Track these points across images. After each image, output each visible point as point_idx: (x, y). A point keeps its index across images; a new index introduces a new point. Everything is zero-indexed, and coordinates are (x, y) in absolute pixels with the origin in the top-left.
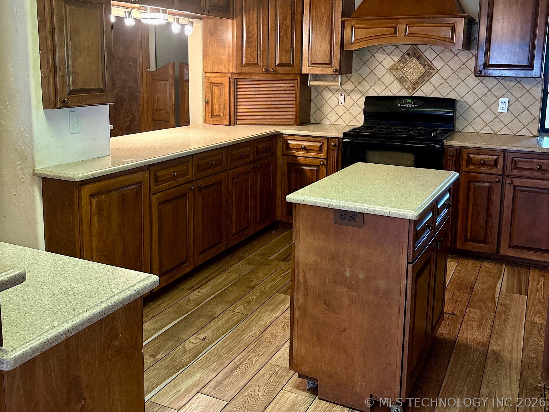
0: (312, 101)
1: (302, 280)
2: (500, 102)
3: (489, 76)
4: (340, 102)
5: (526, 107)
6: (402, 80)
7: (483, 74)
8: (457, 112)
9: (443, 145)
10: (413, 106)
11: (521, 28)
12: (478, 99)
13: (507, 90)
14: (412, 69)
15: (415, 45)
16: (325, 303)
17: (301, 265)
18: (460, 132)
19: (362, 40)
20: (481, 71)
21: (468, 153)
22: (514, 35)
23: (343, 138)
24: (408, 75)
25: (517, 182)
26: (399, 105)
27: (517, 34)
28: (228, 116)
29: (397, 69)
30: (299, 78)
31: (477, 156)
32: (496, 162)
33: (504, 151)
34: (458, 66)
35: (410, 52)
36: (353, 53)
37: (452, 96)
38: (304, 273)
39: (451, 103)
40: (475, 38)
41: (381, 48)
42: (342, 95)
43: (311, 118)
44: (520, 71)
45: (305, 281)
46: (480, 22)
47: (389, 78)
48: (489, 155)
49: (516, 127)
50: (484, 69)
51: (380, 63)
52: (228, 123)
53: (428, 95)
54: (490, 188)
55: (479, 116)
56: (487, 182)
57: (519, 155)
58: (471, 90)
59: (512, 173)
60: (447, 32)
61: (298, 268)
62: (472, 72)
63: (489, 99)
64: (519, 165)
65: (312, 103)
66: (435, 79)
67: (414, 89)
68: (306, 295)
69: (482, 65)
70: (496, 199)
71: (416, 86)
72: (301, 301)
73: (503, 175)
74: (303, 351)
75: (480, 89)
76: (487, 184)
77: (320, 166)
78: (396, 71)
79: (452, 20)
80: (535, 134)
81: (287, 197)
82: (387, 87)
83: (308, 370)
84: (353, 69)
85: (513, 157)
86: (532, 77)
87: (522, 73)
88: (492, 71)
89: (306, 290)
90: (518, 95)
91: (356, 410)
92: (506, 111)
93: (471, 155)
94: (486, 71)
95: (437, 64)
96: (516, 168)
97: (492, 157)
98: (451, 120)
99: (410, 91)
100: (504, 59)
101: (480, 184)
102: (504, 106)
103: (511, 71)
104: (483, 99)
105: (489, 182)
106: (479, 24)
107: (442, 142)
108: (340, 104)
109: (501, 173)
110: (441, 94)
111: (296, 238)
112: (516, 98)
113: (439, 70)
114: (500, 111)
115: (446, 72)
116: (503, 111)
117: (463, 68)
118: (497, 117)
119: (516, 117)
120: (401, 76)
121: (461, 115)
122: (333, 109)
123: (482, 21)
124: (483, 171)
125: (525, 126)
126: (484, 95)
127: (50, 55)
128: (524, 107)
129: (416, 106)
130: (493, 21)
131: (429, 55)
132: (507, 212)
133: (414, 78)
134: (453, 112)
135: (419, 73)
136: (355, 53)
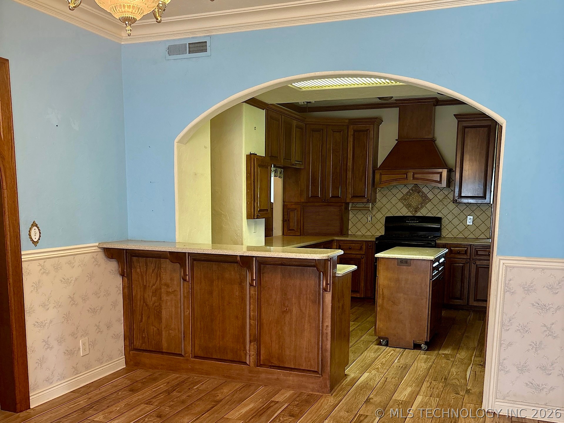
0: (350, 220)
1: (381, 293)
2: (468, 218)
3: (462, 203)
4: (368, 220)
5: (483, 221)
6: (408, 206)
7: (458, 202)
8: (442, 225)
9: (436, 243)
10: (416, 222)
11: (479, 175)
12: (455, 217)
13: (472, 212)
14: (414, 199)
15: (416, 184)
16: (392, 302)
17: (381, 286)
18: (444, 237)
19: (386, 182)
20: (457, 200)
21: (450, 247)
22: (475, 179)
23: (376, 241)
24: (412, 203)
25: (478, 263)
26: (407, 221)
27: (476, 178)
28: (299, 230)
29: (405, 199)
30: (344, 205)
31: (455, 249)
32: (466, 251)
33: (471, 245)
34: (442, 197)
35: (414, 189)
36: (377, 189)
37: (439, 215)
38: (382, 289)
39: (438, 220)
40: (453, 180)
41: (395, 187)
42: (370, 216)
43: (349, 231)
44: (479, 200)
45: (383, 293)
46: (456, 171)
47: (400, 205)
48: (462, 248)
49: (477, 233)
50: (458, 199)
51: (394, 196)
52: (299, 234)
53: (424, 215)
54: (463, 266)
55: (456, 227)
56: (461, 263)
57: (479, 247)
58: (451, 211)
59: (475, 258)
60: (437, 177)
61: (380, 287)
62: (451, 201)
63: (462, 216)
64: (479, 253)
65: (350, 221)
66: (429, 206)
67: (416, 211)
68: (383, 300)
69: (457, 196)
70: (466, 273)
71: (417, 210)
72: (381, 302)
73: (470, 259)
74: (381, 325)
75: (456, 211)
76: (461, 265)
77: (360, 259)
78: (405, 200)
79: (440, 170)
80: (488, 237)
81: (375, 255)
82: (399, 211)
83: (384, 334)
84: (377, 199)
85: (475, 249)
86: (486, 203)
87: (480, 201)
88: (463, 200)
89: (383, 297)
90: (478, 214)
91: (406, 349)
92: (471, 224)
93: (452, 248)
94: (460, 200)
95: (430, 196)
96: (477, 254)
97: (464, 249)
98: (439, 230)
99: (413, 213)
100: (470, 193)
101: (457, 265)
102: (470, 221)
103: (474, 200)
104: (458, 217)
105: (462, 264)
106: (455, 171)
107: (435, 241)
108: (368, 222)
109: (469, 258)
110: (433, 214)
111: (379, 274)
112: (477, 216)
113: (431, 200)
114: (468, 224)
115: (435, 201)
116: (469, 224)
117: (446, 198)
118: (466, 228)
119: (477, 227)
120: (407, 203)
121: (445, 227)
122: (364, 225)
123: (457, 170)
124: (459, 257)
125: (483, 233)
126: (459, 214)
127: (253, 193)
128: (482, 221)
129: (418, 222)
130: (463, 171)
131: (425, 190)
132: (473, 280)
133: (416, 204)
134: (440, 225)
135: (419, 202)
136: (379, 190)
